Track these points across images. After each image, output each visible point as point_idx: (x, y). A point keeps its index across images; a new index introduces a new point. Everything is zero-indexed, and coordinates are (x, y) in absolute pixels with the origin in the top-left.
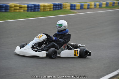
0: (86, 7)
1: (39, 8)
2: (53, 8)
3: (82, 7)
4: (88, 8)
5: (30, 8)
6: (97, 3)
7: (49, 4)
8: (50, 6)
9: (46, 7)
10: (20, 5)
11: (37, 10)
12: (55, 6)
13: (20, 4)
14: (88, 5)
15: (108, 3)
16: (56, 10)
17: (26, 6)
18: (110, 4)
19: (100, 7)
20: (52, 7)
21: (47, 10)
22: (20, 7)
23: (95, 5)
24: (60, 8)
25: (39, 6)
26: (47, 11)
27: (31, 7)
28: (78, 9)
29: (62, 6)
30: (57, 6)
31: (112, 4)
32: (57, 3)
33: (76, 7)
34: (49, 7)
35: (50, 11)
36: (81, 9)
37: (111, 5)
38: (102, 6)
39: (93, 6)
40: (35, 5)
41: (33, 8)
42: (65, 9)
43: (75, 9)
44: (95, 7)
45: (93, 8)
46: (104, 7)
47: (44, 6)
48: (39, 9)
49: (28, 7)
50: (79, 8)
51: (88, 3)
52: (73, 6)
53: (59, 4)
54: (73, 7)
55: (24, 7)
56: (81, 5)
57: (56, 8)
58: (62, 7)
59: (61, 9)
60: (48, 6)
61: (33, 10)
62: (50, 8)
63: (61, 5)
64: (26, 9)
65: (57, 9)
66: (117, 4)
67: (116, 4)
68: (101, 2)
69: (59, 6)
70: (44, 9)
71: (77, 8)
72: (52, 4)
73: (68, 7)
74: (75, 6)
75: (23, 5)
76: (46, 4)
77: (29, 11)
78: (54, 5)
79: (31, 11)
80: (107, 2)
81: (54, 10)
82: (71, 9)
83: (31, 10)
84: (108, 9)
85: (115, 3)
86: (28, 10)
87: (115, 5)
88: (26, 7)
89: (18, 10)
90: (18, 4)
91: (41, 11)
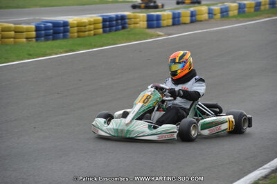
0: (188, 20)
1: (66, 31)
2: (104, 27)
3: (176, 21)
4: (192, 22)
5: (43, 32)
6: (216, 8)
7: (92, 20)
8: (95, 23)
9: (85, 26)
10: (15, 27)
11: (61, 35)
12: (108, 23)
13: (15, 24)
14: (193, 15)
15: (244, 4)
16: (110, 31)
17: (33, 26)
18: (250, 8)
19: (222, 17)
20: (101, 25)
21: (87, 33)
22: (16, 32)
23: (210, 12)
24: (120, 27)
25: (65, 24)
26: (89, 36)
27: (47, 29)
28: (168, 26)
29: (127, 20)
30: (114, 22)
31: (253, 6)
32: (113, 14)
33: (161, 21)
34: (92, 26)
35: (95, 35)
36: (174, 24)
37: (252, 10)
38: (228, 14)
39: (206, 16)
40: (56, 25)
41: (51, 31)
42: (135, 28)
43: (159, 26)
44: (211, 18)
45: (206, 20)
46: (234, 17)
47: (80, 25)
48: (68, 34)
49: (38, 29)
50: (170, 22)
51: (192, 9)
52: (155, 18)
53: (117, 16)
54: (155, 22)
55: (28, 30)
56: (174, 14)
57: (110, 26)
58: (125, 23)
59: (124, 28)
60: (90, 24)
61: (51, 37)
62: (95, 29)
63: (123, 18)
64: (34, 34)
65: (114, 28)
66: (267, 6)
67: (265, 5)
68: (226, 4)
69: (119, 21)
70: (78, 32)
71: (164, 23)
72: (101, 18)
73: (141, 23)
74: (158, 18)
75: (25, 26)
76: (85, 18)
77: (43, 38)
78: (104, 20)
79: (47, 40)
80: (240, 4)
81: (104, 32)
82: (150, 26)
83: (47, 37)
84: (241, 19)
85: (263, 3)
86: (38, 37)
87: (262, 8)
88: (34, 29)
89: (12, 40)
90: (12, 25)
91: (71, 37)
